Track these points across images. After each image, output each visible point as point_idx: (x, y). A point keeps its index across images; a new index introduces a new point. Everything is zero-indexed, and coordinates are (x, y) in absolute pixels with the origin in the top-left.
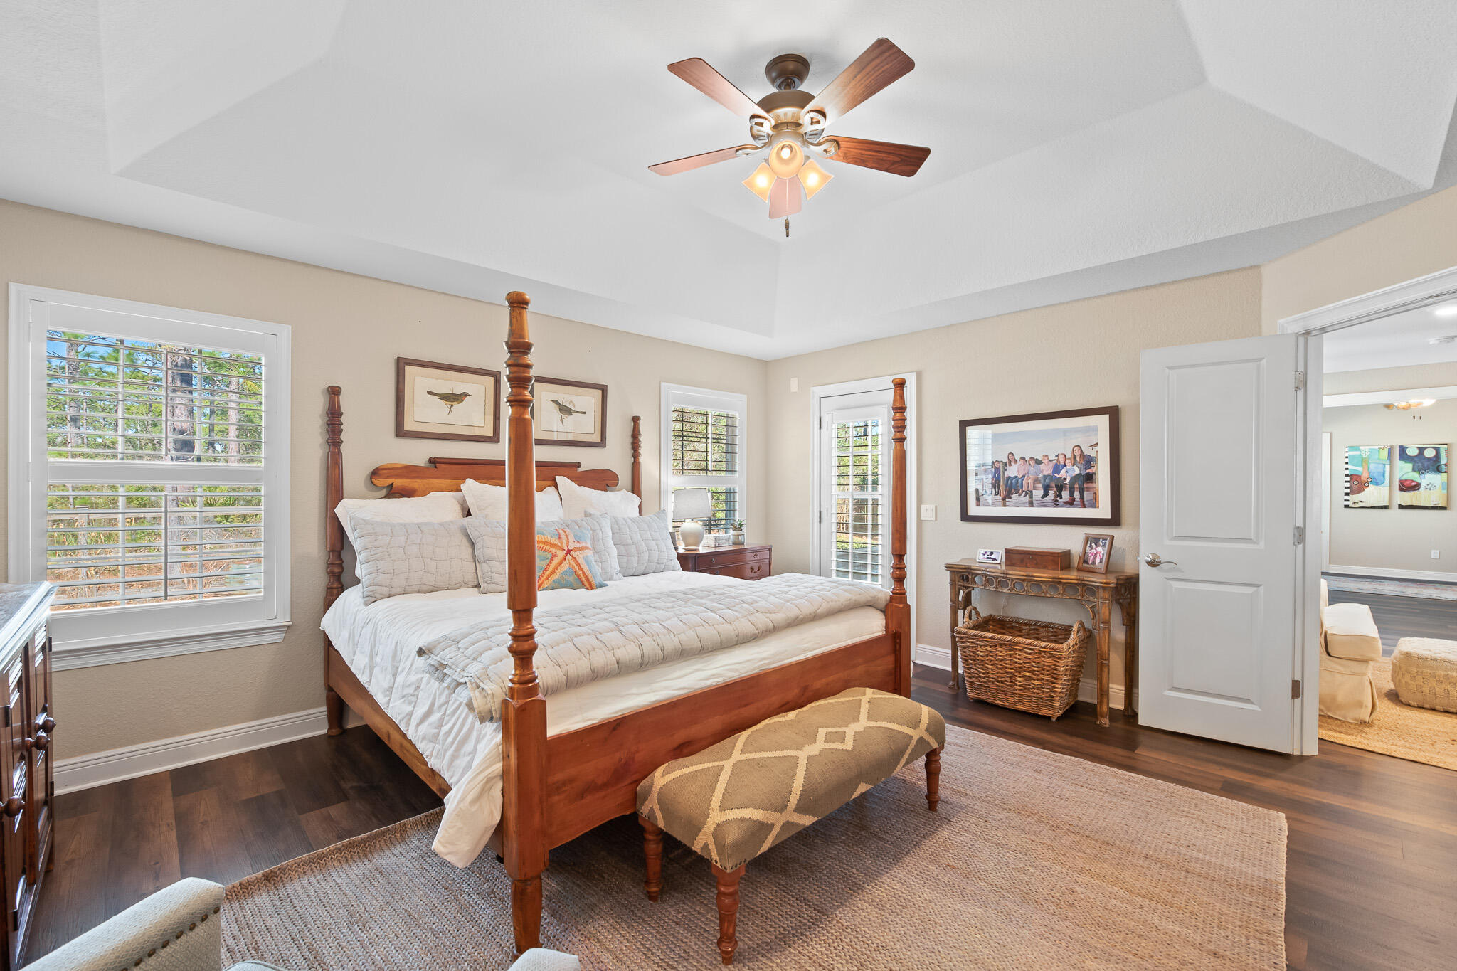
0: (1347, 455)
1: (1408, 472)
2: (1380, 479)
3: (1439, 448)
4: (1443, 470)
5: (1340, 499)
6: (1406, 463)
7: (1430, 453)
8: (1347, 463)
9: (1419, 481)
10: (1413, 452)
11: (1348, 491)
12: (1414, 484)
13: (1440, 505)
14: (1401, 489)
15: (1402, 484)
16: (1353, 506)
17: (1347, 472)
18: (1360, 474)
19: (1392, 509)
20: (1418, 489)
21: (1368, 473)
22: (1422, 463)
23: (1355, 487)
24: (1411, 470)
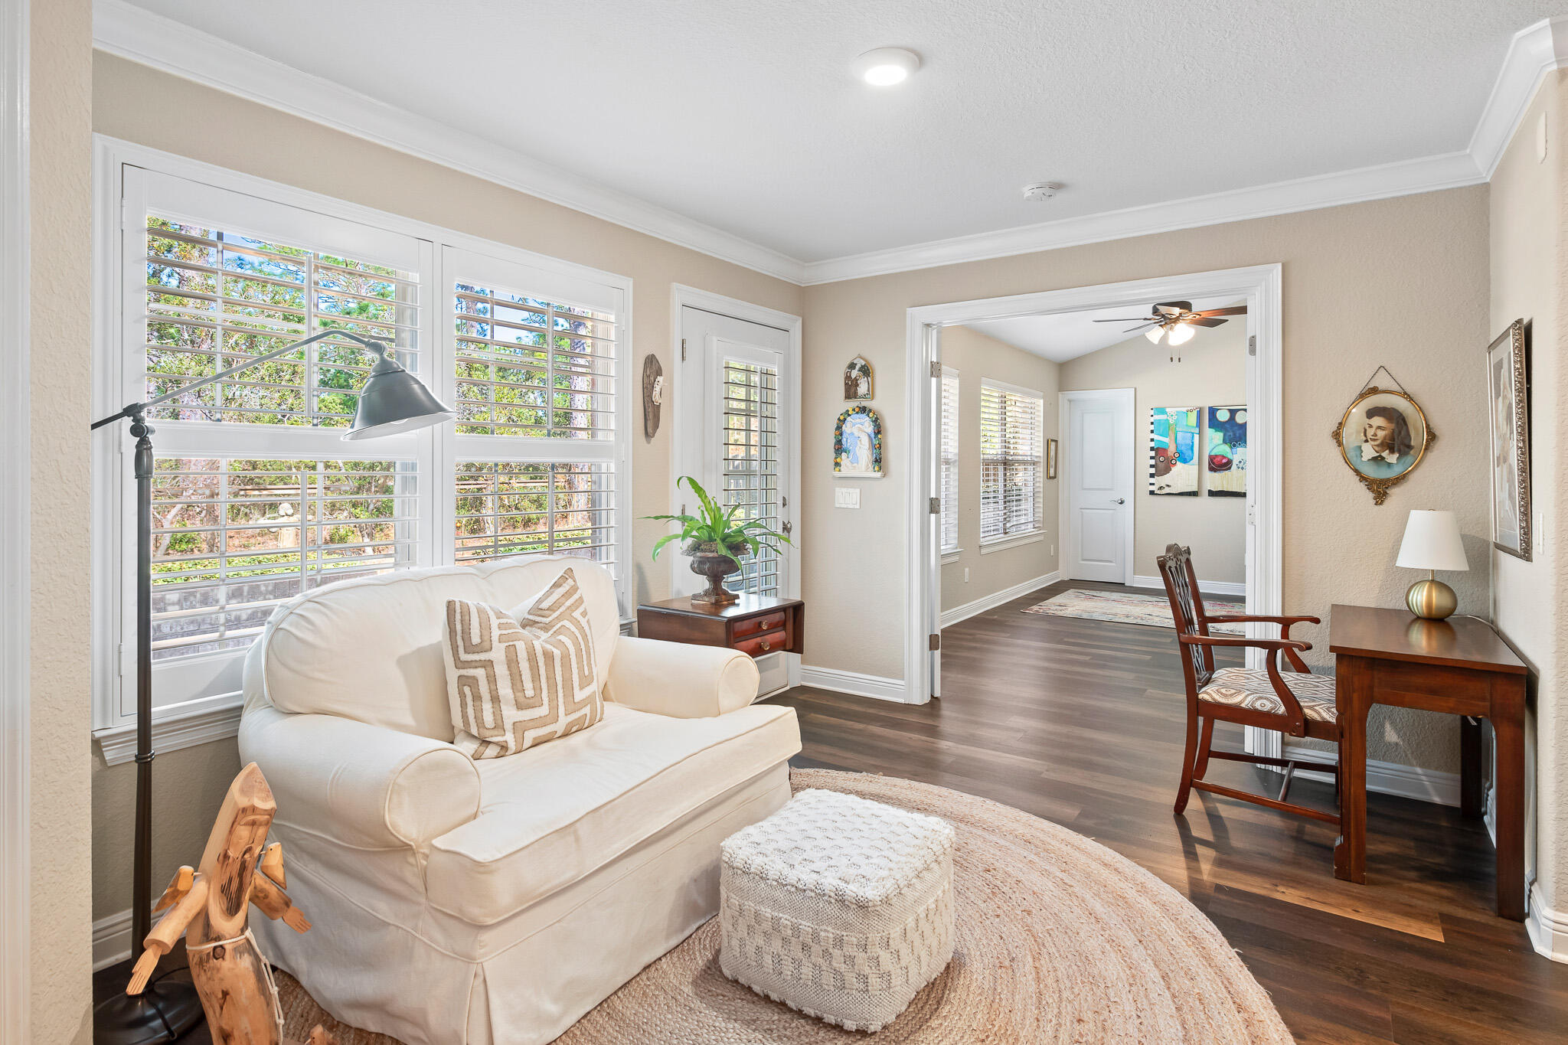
0: (1152, 419)
1: (1219, 445)
2: (1188, 453)
5: (1145, 483)
6: (1216, 431)
7: (1242, 419)
8: (1152, 432)
9: (1230, 456)
10: (1223, 416)
11: (1153, 471)
12: (1224, 461)
14: (1212, 469)
15: (1212, 461)
16: (1159, 492)
17: (1152, 444)
18: (1167, 447)
19: (1201, 496)
20: (1230, 468)
21: (1175, 446)
22: (1233, 431)
23: (1161, 466)
24: (1222, 442)
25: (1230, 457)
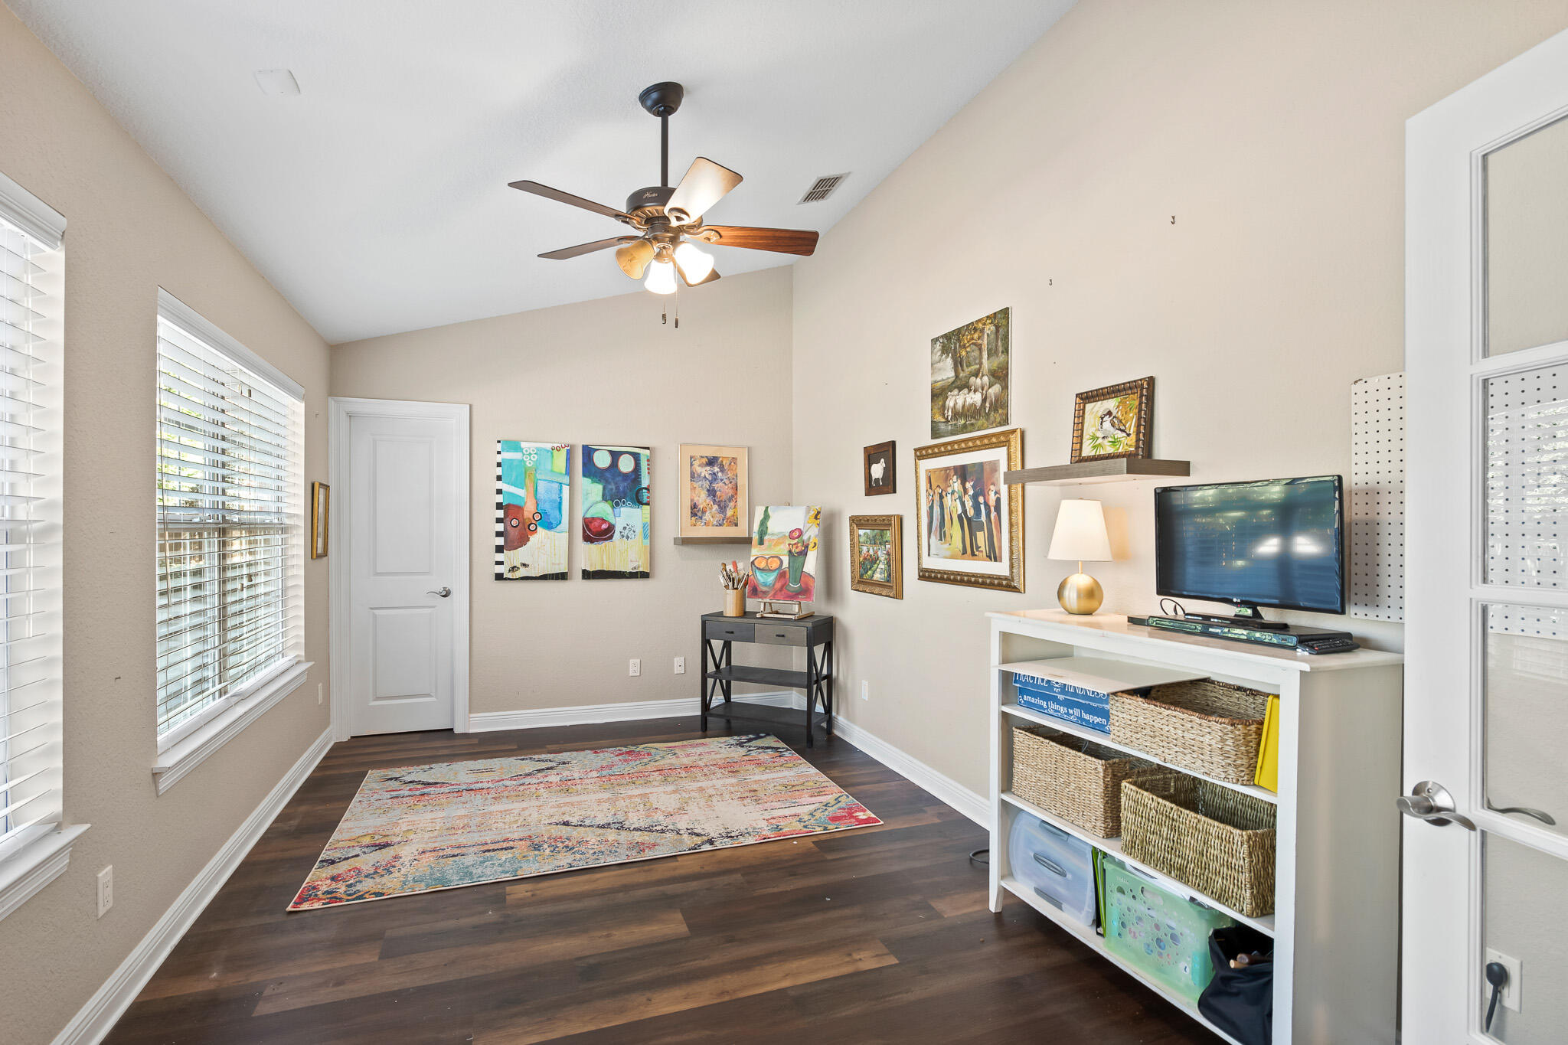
0: (499, 458)
1: (597, 502)
2: (553, 515)
3: (639, 454)
4: (645, 500)
5: (487, 560)
6: (594, 482)
7: (626, 465)
8: (499, 478)
11: (500, 541)
12: (604, 526)
13: (641, 569)
14: (587, 539)
15: (587, 526)
16: (510, 576)
17: (500, 499)
18: (522, 504)
19: (571, 579)
20: (611, 538)
21: (535, 501)
22: (616, 483)
23: (514, 533)
24: (600, 498)
25: (612, 521)
